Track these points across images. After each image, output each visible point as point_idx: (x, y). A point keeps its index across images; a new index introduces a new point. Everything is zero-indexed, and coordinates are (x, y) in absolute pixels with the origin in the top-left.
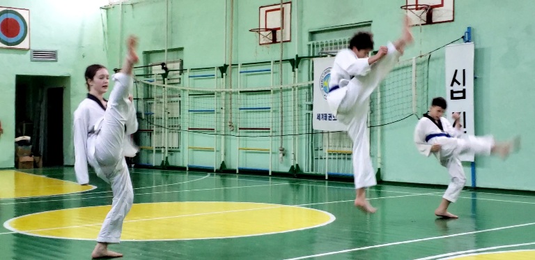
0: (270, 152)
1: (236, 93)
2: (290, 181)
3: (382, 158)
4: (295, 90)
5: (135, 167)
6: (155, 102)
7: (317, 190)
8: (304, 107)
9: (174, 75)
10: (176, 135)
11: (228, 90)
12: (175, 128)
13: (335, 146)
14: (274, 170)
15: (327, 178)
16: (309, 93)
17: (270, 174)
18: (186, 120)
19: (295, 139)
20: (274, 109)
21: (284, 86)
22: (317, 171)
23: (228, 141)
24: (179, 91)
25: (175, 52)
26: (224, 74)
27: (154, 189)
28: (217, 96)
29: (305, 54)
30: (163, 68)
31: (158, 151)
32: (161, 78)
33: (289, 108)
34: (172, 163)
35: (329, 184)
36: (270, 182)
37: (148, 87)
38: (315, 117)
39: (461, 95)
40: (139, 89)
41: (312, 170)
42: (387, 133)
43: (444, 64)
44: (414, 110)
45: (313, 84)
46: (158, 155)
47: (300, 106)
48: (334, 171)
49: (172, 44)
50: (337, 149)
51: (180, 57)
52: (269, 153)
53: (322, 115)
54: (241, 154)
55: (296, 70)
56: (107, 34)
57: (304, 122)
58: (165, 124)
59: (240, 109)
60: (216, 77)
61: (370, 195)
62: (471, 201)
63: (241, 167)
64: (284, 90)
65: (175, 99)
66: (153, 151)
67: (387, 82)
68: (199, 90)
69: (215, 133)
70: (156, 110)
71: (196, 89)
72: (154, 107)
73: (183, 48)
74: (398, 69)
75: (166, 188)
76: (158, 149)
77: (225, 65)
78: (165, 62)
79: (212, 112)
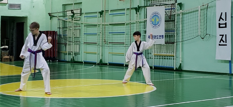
1: (107, 25)
3: (182, 58)
4: (137, 23)
5: (58, 61)
6: (68, 29)
8: (142, 32)
9: (77, 16)
10: (78, 46)
11: (103, 23)
12: (78, 42)
13: (158, 52)
14: (126, 64)
15: (153, 68)
16: (145, 25)
17: (124, 66)
18: (83, 39)
20: (126, 33)
21: (132, 22)
23: (104, 49)
24: (80, 24)
26: (102, 15)
27: (67, 73)
28: (98, 27)
29: (143, 5)
30: (72, 13)
32: (71, 18)
34: (76, 60)
35: (154, 71)
36: (124, 70)
37: (65, 22)
38: (147, 37)
39: (224, 26)
40: (60, 23)
42: (185, 46)
43: (215, 10)
44: (199, 34)
45: (146, 20)
46: (69, 56)
48: (157, 65)
49: (76, 1)
51: (80, 7)
52: (124, 55)
54: (110, 56)
55: (138, 13)
58: (73, 40)
59: (109, 33)
60: (97, 17)
61: (176, 77)
62: (229, 81)
63: (110, 62)
64: (132, 24)
65: (78, 28)
66: (67, 54)
67: (185, 19)
68: (89, 23)
69: (97, 45)
70: (68, 34)
71: (88, 23)
72: (67, 32)
73: (82, 3)
74: (191, 12)
75: (73, 72)
76: (69, 53)
77: (102, 11)
78: (73, 9)
79: (96, 34)
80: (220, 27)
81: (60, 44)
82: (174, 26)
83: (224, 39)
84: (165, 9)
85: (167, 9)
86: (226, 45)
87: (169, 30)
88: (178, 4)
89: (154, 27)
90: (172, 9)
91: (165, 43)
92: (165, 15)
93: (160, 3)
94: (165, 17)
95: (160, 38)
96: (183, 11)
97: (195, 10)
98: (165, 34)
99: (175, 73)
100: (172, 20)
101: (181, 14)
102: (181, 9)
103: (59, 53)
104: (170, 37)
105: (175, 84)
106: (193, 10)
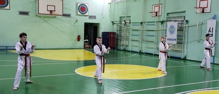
0: (154, 48)
1: (144, 30)
3: (187, 52)
4: (162, 31)
5: (116, 50)
9: (128, 24)
10: (128, 41)
11: (142, 29)
12: (127, 39)
14: (155, 54)
15: (170, 57)
17: (153, 55)
18: (131, 37)
20: (155, 36)
21: (159, 29)
23: (142, 44)
24: (129, 29)
25: (128, 17)
26: (142, 25)
28: (139, 31)
29: (165, 20)
30: (125, 22)
31: (123, 46)
32: (124, 25)
34: (126, 49)
36: (153, 57)
37: (121, 27)
38: (167, 39)
39: (211, 35)
40: (118, 27)
42: (189, 46)
43: (207, 25)
44: (197, 39)
45: (167, 29)
48: (172, 55)
49: (127, 15)
50: (173, 49)
51: (130, 19)
53: (169, 39)
54: (145, 48)
55: (162, 25)
56: (110, 11)
58: (125, 38)
59: (146, 35)
60: (139, 25)
63: (145, 52)
64: (159, 31)
66: (121, 45)
67: (189, 30)
68: (134, 29)
69: (138, 42)
70: (123, 34)
72: (122, 33)
73: (131, 16)
74: (193, 26)
77: (142, 22)
78: (125, 20)
79: (138, 35)
81: (117, 39)
82: (182, 34)
84: (178, 23)
87: (179, 36)
88: (186, 21)
89: (171, 34)
90: (182, 23)
91: (177, 43)
94: (178, 28)
95: (174, 40)
96: (188, 25)
97: (195, 25)
98: (177, 38)
99: (182, 61)
100: (181, 30)
101: (187, 27)
102: (187, 24)
103: (117, 45)
104: (180, 40)
106: (194, 25)
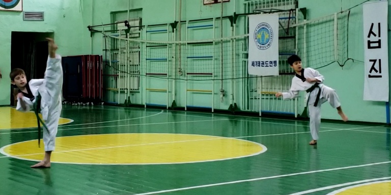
0: (213, 93)
1: (184, 44)
2: (229, 117)
4: (233, 41)
5: (104, 104)
6: (119, 53)
7: (252, 125)
8: (241, 55)
9: (135, 30)
11: (177, 42)
12: (135, 73)
13: (267, 88)
14: (216, 108)
15: (260, 115)
16: (245, 44)
17: (213, 111)
18: (144, 67)
19: (233, 82)
20: (216, 58)
21: (224, 39)
22: (252, 108)
23: (178, 84)
24: (139, 43)
25: (136, 12)
26: (175, 29)
27: (119, 123)
28: (169, 47)
29: (242, 11)
30: (126, 25)
31: (122, 92)
32: (125, 33)
33: (228, 57)
34: (133, 102)
35: (262, 120)
36: (213, 118)
37: (114, 40)
38: (250, 64)
39: (377, 45)
40: (107, 42)
41: (248, 109)
43: (362, 18)
44: (336, 58)
45: (248, 37)
46: (122, 95)
47: (238, 55)
48: (267, 109)
49: (133, 6)
50: (269, 91)
51: (140, 16)
52: (211, 94)
53: (256, 62)
54: (189, 95)
55: (234, 25)
57: (241, 68)
58: (127, 70)
59: (188, 58)
60: (168, 31)
61: (298, 129)
62: (386, 135)
63: (189, 105)
64: (224, 42)
65: (136, 50)
66: (118, 92)
67: (312, 34)
68: (154, 42)
69: (168, 77)
70: (121, 59)
71: (152, 42)
72: (119, 56)
73: (142, 9)
74: (322, 23)
75: (129, 122)
76: (122, 90)
77: (175, 21)
78: (128, 20)
79: (165, 60)
80: (369, 47)
81: (106, 76)
82: (293, 46)
83: (377, 66)
84: (280, 19)
85: (282, 19)
86: (381, 76)
87: (285, 53)
88: (301, 9)
89: (261, 47)
91: (280, 74)
92: (279, 27)
93: (270, 8)
94: (279, 31)
95: (271, 65)
96: (308, 22)
97: (328, 19)
98: (279, 58)
99: (296, 123)
100: (290, 36)
101: (305, 27)
102: (305, 18)
103: (106, 90)
104: (287, 65)
105: (296, 140)
106: (325, 20)
